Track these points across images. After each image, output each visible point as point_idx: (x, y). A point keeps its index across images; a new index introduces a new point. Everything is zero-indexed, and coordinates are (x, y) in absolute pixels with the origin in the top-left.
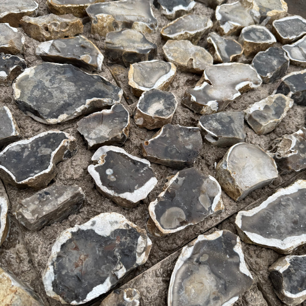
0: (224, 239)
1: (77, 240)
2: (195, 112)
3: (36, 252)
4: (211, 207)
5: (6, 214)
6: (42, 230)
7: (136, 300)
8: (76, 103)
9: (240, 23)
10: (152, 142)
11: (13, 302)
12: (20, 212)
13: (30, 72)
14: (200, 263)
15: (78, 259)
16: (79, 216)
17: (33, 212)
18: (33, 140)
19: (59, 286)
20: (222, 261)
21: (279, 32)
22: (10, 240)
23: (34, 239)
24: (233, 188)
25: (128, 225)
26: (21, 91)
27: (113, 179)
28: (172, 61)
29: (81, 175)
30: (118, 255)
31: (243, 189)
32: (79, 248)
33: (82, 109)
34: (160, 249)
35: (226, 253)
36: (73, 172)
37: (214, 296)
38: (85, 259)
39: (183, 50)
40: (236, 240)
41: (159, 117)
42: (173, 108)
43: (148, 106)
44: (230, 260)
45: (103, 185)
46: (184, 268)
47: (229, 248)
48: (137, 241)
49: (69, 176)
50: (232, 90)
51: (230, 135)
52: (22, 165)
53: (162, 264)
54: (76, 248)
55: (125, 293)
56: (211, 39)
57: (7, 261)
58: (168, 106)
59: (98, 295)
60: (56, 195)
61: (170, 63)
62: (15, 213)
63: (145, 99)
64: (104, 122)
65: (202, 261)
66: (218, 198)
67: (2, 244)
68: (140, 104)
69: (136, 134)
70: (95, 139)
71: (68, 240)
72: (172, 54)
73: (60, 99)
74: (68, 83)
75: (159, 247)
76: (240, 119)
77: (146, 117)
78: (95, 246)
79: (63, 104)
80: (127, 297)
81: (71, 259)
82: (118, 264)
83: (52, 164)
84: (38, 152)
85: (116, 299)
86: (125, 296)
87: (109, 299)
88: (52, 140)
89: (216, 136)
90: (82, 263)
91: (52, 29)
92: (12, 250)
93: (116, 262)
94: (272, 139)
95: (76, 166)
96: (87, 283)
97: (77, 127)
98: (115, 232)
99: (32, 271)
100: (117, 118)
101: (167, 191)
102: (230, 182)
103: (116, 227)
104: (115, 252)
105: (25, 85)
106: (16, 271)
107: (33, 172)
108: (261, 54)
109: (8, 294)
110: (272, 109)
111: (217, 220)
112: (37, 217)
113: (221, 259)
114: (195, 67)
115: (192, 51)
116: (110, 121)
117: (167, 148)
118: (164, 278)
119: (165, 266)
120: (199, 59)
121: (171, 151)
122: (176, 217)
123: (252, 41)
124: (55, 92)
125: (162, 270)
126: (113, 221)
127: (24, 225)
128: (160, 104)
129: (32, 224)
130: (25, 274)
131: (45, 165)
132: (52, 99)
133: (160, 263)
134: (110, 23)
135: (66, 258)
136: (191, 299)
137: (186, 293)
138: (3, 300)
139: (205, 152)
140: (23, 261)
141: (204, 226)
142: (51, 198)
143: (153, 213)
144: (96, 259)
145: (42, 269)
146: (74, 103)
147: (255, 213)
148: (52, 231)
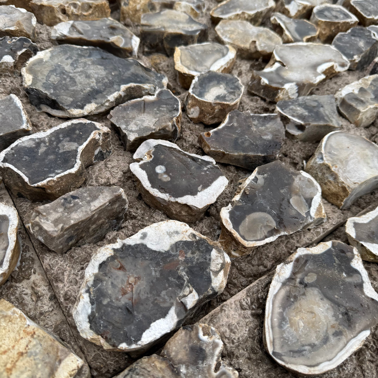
0: (335, 252)
1: (121, 258)
2: (268, 100)
3: (62, 281)
4: (309, 212)
5: (15, 227)
6: (68, 253)
7: (217, 341)
8: (108, 90)
9: (310, 2)
10: (215, 132)
11: (29, 349)
12: (37, 222)
13: (45, 55)
14: (306, 286)
15: (126, 284)
16: (121, 233)
17: (56, 222)
18: (51, 132)
19: (100, 322)
20: (337, 282)
21: (361, 11)
22: (22, 269)
23: (57, 264)
24: (336, 188)
25: (194, 236)
26: (33, 76)
27: (166, 178)
28: (229, 43)
29: (120, 178)
30: (185, 275)
31: (351, 186)
32: (127, 269)
33: (116, 97)
34: (242, 274)
35: (341, 271)
36: (108, 175)
37: (334, 330)
38: (135, 283)
39: (241, 32)
40: (352, 252)
41: (221, 102)
42: (239, 93)
43: (205, 92)
44: (349, 280)
45: (153, 187)
46: (283, 293)
47: (344, 264)
48: (210, 255)
49: (103, 180)
50: (313, 72)
51: (321, 121)
52: (38, 164)
53: (248, 291)
54: (122, 268)
55: (200, 329)
56: (276, 18)
57: (17, 299)
58: (232, 90)
59: (158, 336)
60: (88, 199)
61: (228, 46)
62: (30, 225)
63: (200, 83)
64: (147, 110)
65: (308, 283)
66: (317, 199)
67: (11, 275)
68: (193, 89)
69: (191, 130)
70: (136, 131)
71: (109, 257)
72: (228, 36)
73: (86, 86)
74: (95, 67)
75: (240, 270)
76: (331, 103)
77: (203, 105)
78: (150, 265)
79: (90, 91)
80: (204, 335)
81: (115, 283)
82: (185, 287)
83: (80, 162)
84: (59, 148)
85: (188, 339)
86: (201, 334)
87: (176, 338)
88: (77, 132)
89: (302, 123)
90: (132, 288)
91: (70, 11)
92: (25, 283)
93: (182, 284)
94: (373, 133)
95: (113, 167)
96: (140, 316)
97: (111, 117)
98: (177, 246)
99: (55, 312)
100: (165, 106)
101: (244, 192)
102: (331, 179)
103: (177, 238)
104: (179, 272)
105: (39, 69)
106: (31, 314)
107: (53, 172)
108: (341, 35)
109: (22, 338)
110: (369, 91)
111: (318, 232)
112: (62, 228)
113: (336, 279)
114: (259, 49)
115: (253, 33)
116: (155, 109)
117: (237, 139)
118: (253, 311)
119: (253, 294)
120: (264, 40)
121: (243, 143)
122: (261, 224)
123: (328, 20)
124: (79, 78)
125: (249, 299)
126: (172, 231)
127: (43, 240)
128: (220, 88)
129: (55, 237)
130: (45, 317)
131: (71, 164)
132: (75, 85)
133: (244, 291)
134: (145, 5)
135: (107, 282)
136: (300, 336)
137: (291, 326)
138: (13, 347)
139: (288, 149)
140: (41, 298)
141: (301, 240)
142: (80, 203)
143: (227, 221)
144: (152, 282)
145: (70, 305)
146: (105, 89)
147: (371, 219)
148: (84, 253)
